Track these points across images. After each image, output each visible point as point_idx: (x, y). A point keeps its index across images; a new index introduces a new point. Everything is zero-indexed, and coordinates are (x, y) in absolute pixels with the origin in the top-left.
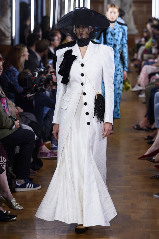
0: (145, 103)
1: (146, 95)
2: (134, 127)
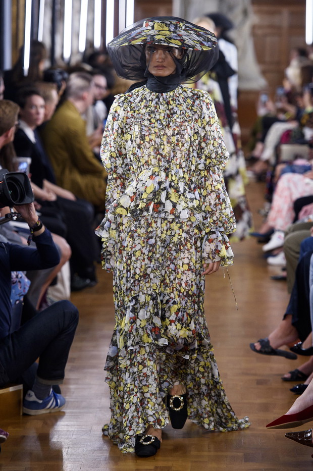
0: (282, 279)
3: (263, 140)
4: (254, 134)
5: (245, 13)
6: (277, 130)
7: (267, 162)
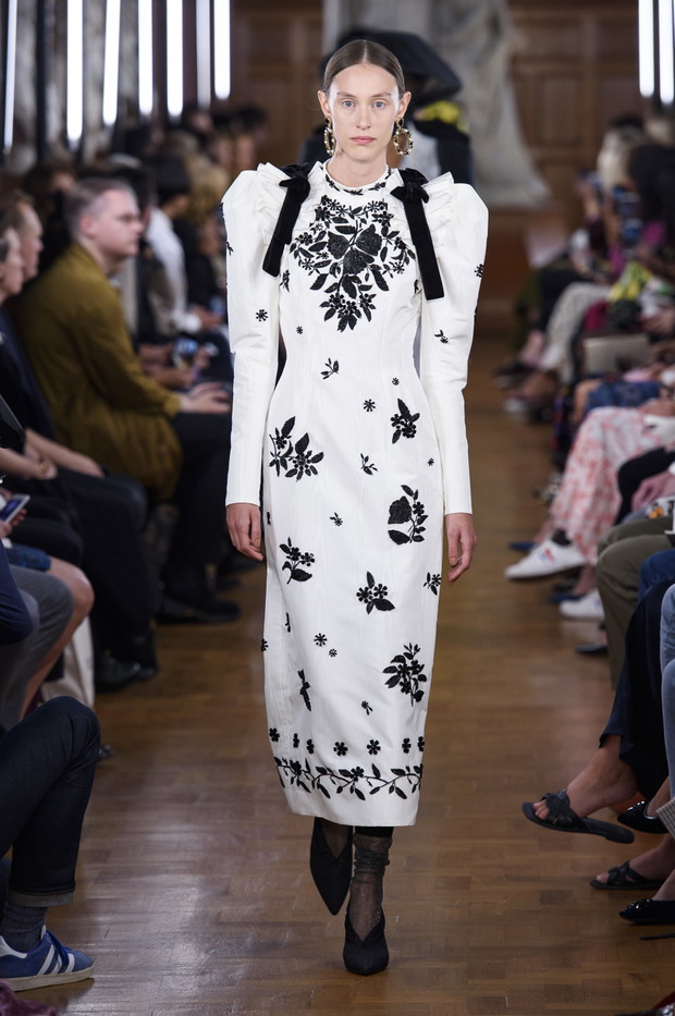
0: (599, 653)
1: (606, 601)
2: (529, 811)
3: (543, 325)
4: (521, 311)
5: (494, 26)
6: (575, 301)
7: (553, 375)
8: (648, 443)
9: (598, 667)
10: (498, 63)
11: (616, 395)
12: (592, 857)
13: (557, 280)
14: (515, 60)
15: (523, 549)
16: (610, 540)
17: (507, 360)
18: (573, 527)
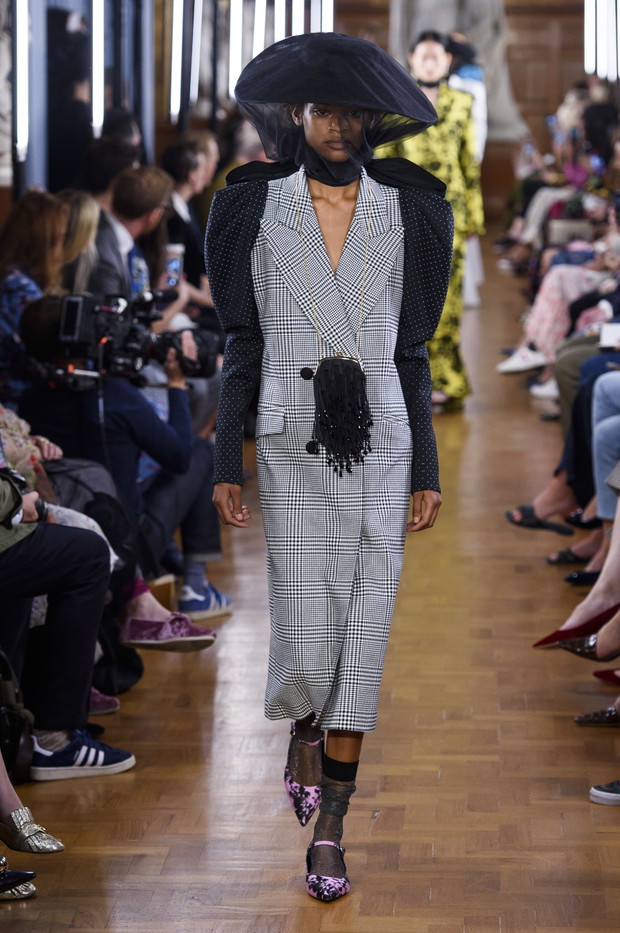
3: (523, 214)
4: (510, 205)
5: (496, 28)
6: (544, 199)
7: (529, 246)
8: (587, 288)
9: (554, 428)
10: (498, 51)
11: (567, 258)
12: (547, 544)
13: (533, 186)
14: (509, 51)
15: (508, 353)
16: (564, 348)
17: (500, 236)
18: (540, 341)
